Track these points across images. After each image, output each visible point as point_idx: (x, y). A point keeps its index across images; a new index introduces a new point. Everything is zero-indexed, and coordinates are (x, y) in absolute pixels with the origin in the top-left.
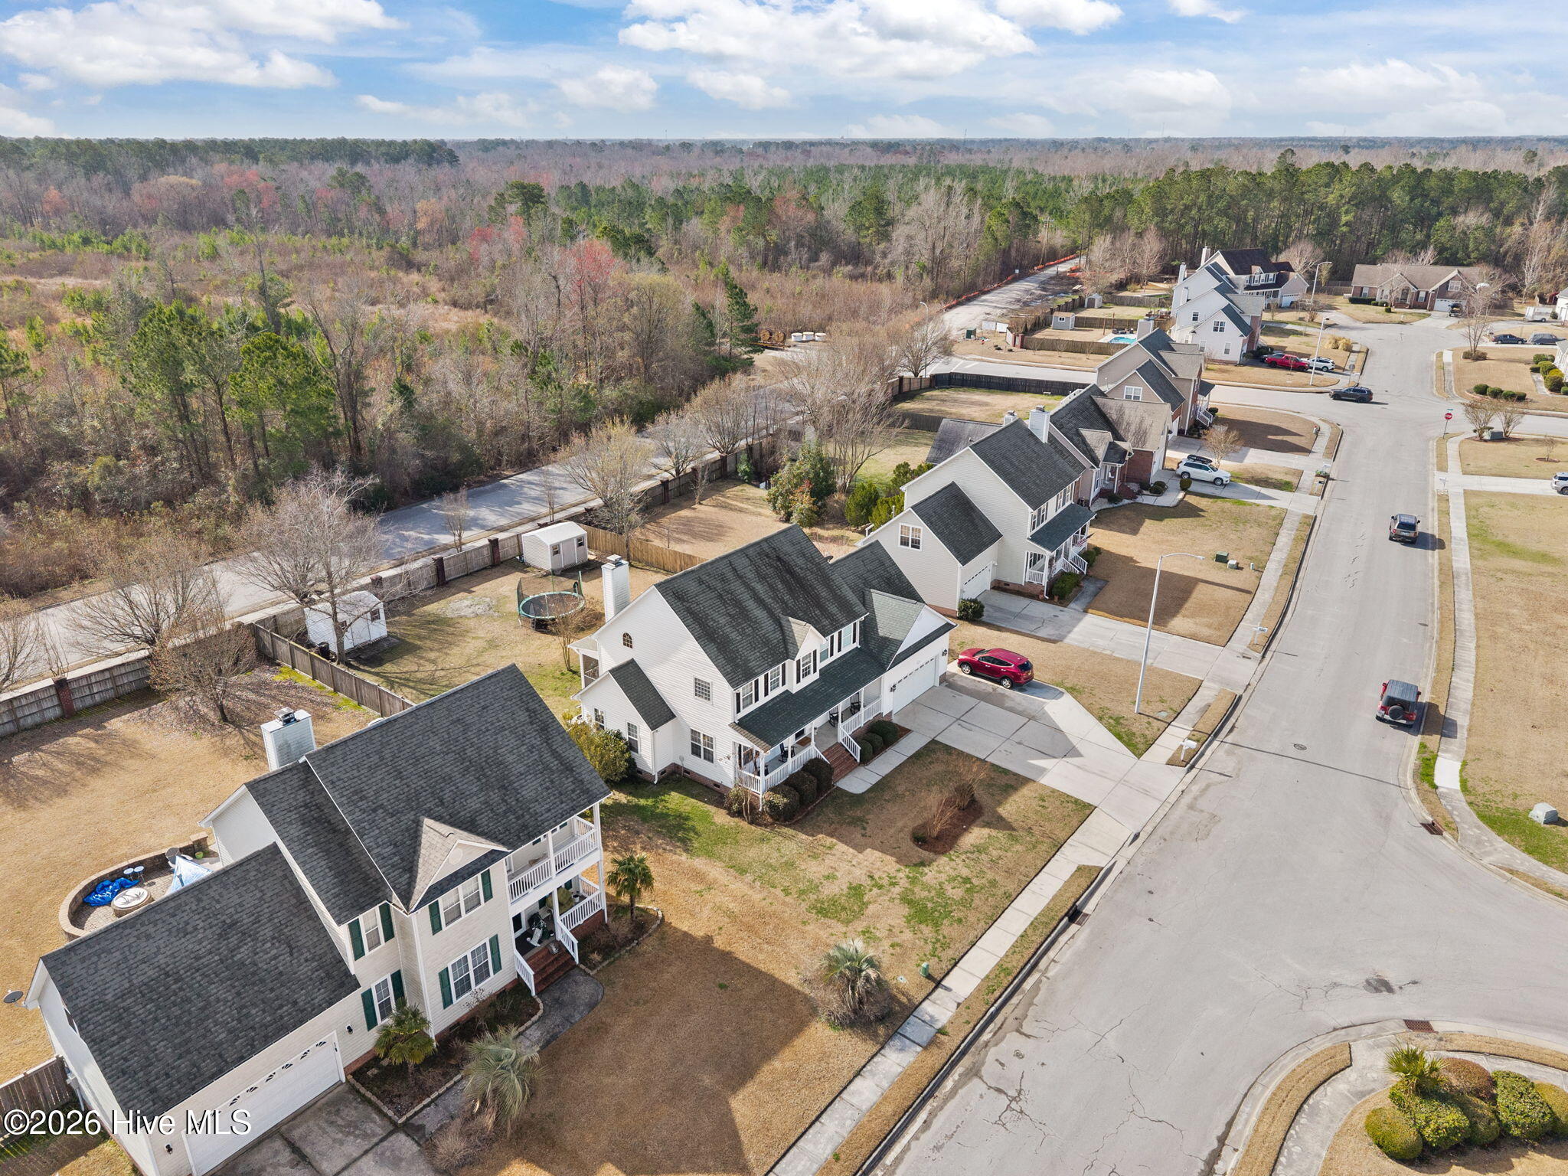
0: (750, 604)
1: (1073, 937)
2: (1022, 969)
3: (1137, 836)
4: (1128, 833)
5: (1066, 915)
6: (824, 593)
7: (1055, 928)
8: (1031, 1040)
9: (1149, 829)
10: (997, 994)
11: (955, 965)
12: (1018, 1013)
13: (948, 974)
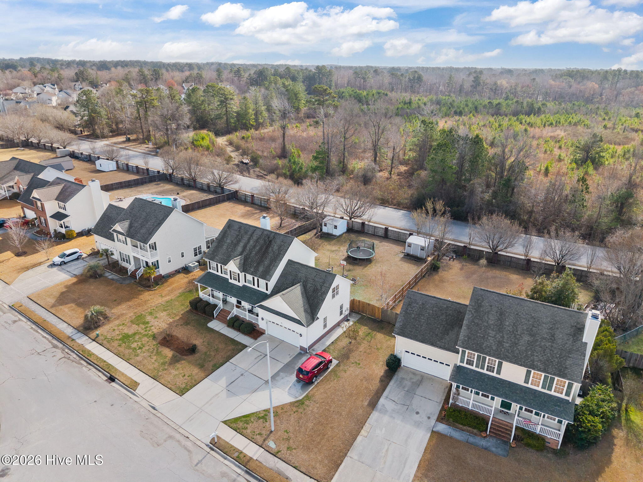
0: (242, 244)
1: (99, 376)
2: (88, 359)
3: (154, 408)
4: (157, 405)
5: (111, 375)
6: (266, 262)
7: (105, 371)
8: (58, 359)
9: (159, 415)
10: (81, 352)
11: (100, 345)
12: (71, 358)
13: (98, 343)
